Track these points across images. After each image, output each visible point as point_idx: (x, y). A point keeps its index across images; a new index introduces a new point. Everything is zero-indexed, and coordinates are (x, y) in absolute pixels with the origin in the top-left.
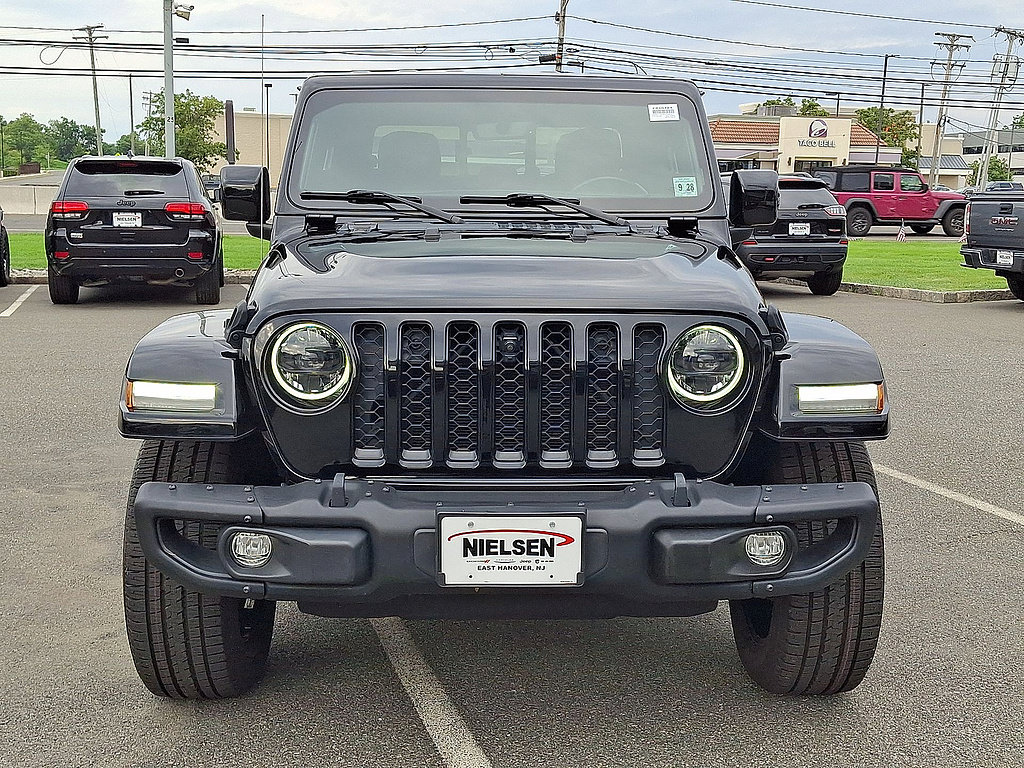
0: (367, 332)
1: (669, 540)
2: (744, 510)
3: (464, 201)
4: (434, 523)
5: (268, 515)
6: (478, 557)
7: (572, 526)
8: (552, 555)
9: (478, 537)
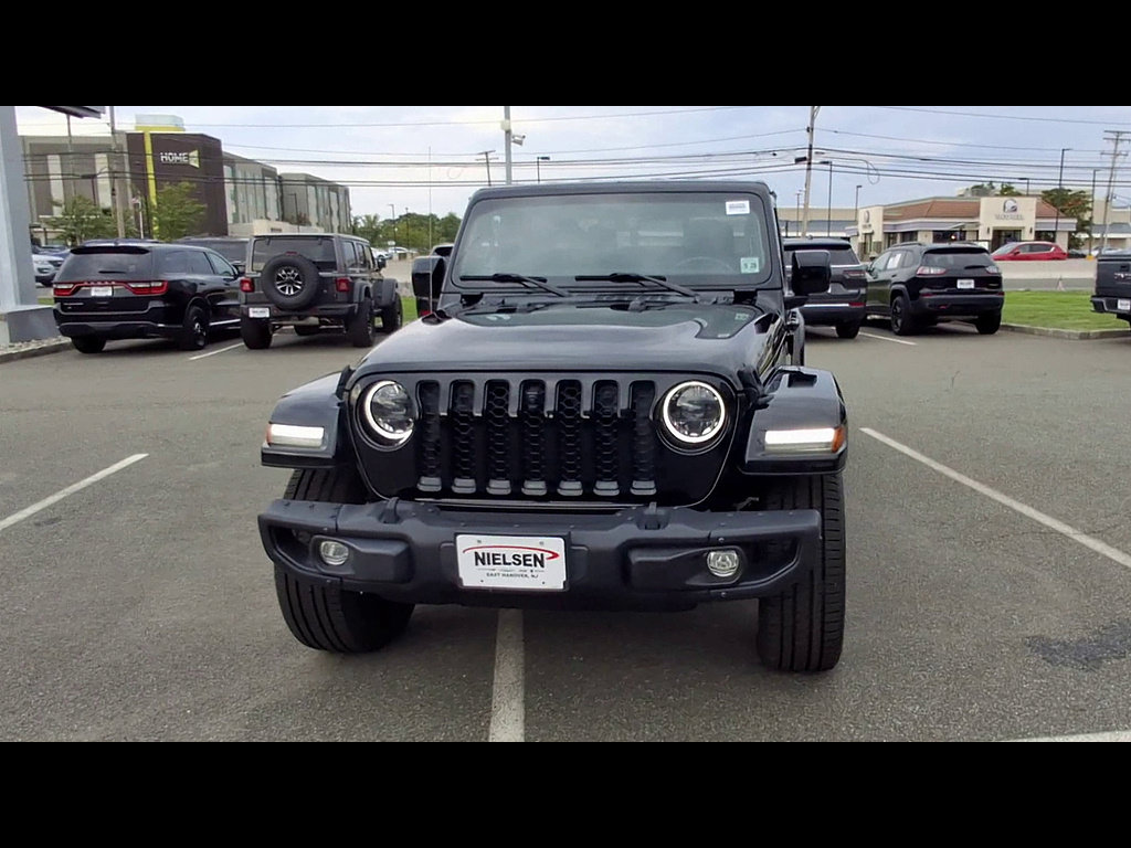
0: (427, 389)
1: (637, 557)
2: (701, 533)
3: (579, 279)
4: (452, 539)
5: (340, 527)
6: (487, 566)
7: (557, 545)
8: (542, 566)
9: (486, 551)
